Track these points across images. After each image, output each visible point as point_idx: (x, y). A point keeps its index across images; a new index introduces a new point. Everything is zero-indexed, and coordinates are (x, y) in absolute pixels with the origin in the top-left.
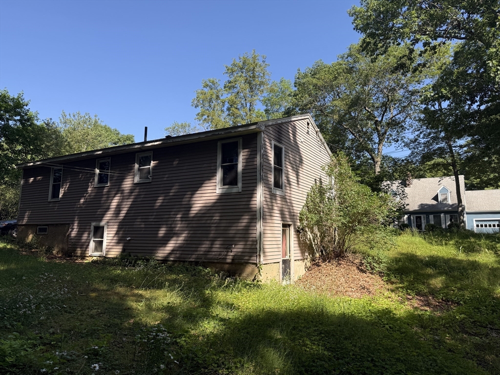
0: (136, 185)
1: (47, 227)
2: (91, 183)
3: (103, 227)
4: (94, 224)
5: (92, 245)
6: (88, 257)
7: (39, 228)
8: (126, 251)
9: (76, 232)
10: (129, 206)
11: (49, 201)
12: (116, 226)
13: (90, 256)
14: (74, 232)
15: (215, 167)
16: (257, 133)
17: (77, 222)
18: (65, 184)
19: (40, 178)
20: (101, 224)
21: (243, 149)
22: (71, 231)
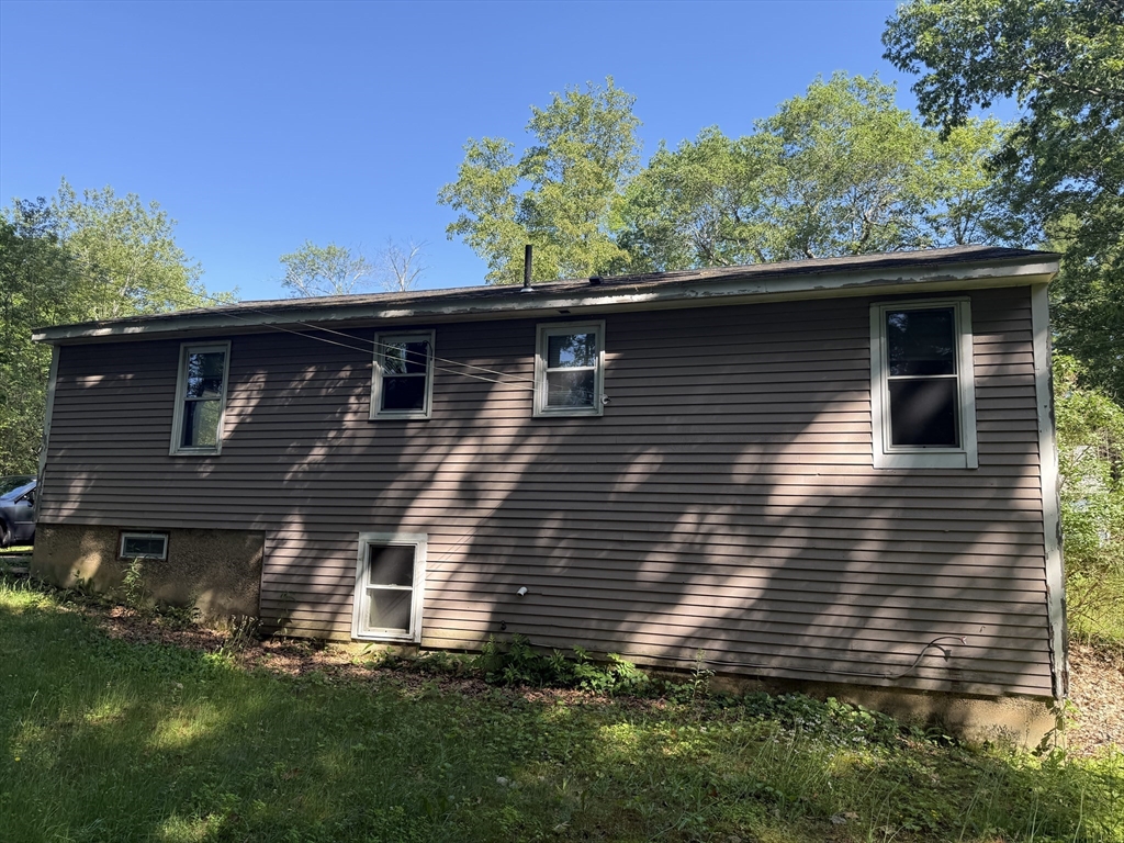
0: (534, 424)
1: (165, 537)
2: (358, 396)
3: (409, 553)
4: (364, 539)
5: (362, 599)
6: (344, 642)
7: (129, 541)
8: (509, 629)
9: (295, 553)
10: (515, 478)
11: (171, 453)
12: (464, 549)
13: (354, 640)
14: (282, 559)
15: (862, 384)
16: (1030, 286)
17: (295, 527)
18: (239, 403)
19: (130, 376)
20: (402, 538)
21: (974, 334)
22: (269, 556)
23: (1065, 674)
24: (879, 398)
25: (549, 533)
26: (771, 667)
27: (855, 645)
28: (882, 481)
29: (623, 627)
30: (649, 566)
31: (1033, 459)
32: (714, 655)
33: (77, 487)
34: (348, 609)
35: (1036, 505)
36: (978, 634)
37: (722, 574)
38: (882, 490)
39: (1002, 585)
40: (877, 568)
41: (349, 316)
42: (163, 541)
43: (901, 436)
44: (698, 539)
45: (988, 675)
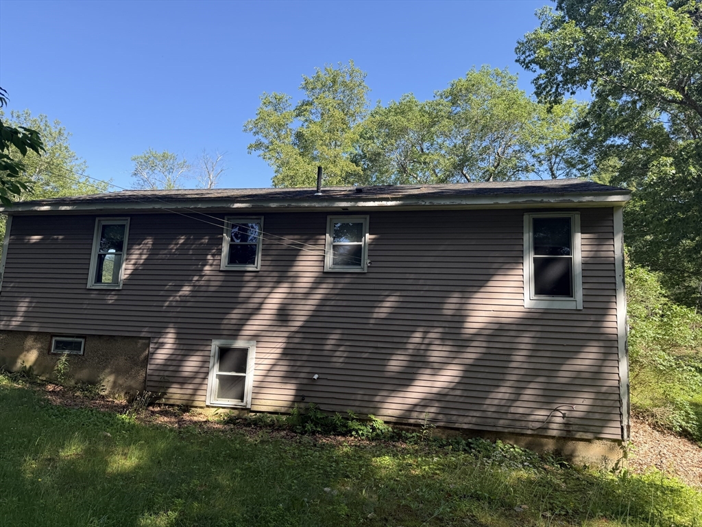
0: (325, 276)
1: (83, 341)
2: (213, 255)
3: (244, 352)
4: (215, 345)
5: (213, 381)
6: (201, 407)
8: (307, 400)
9: (170, 352)
10: (313, 308)
11: (88, 287)
12: (279, 351)
13: (208, 406)
14: (161, 355)
15: (518, 260)
16: (613, 208)
17: (170, 335)
18: (134, 257)
19: (61, 237)
20: (240, 344)
21: (582, 233)
22: (153, 353)
23: (628, 427)
24: (528, 267)
25: (333, 342)
26: (464, 423)
27: (512, 410)
28: (529, 315)
29: (377, 399)
30: (393, 363)
31: (613, 305)
32: (431, 416)
33: (22, 307)
34: (204, 387)
35: (614, 331)
36: (581, 404)
37: (436, 369)
38: (530, 321)
39: (595, 377)
40: (525, 366)
41: (210, 206)
42: (81, 343)
43: (539, 290)
44: (423, 347)
45: (586, 427)
